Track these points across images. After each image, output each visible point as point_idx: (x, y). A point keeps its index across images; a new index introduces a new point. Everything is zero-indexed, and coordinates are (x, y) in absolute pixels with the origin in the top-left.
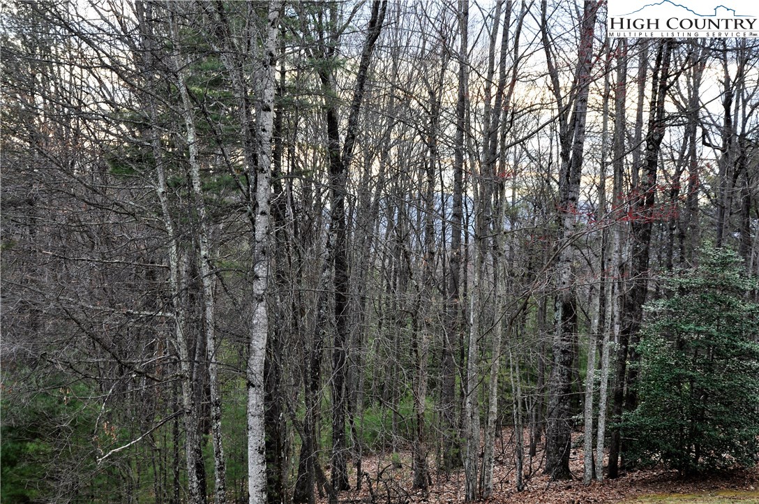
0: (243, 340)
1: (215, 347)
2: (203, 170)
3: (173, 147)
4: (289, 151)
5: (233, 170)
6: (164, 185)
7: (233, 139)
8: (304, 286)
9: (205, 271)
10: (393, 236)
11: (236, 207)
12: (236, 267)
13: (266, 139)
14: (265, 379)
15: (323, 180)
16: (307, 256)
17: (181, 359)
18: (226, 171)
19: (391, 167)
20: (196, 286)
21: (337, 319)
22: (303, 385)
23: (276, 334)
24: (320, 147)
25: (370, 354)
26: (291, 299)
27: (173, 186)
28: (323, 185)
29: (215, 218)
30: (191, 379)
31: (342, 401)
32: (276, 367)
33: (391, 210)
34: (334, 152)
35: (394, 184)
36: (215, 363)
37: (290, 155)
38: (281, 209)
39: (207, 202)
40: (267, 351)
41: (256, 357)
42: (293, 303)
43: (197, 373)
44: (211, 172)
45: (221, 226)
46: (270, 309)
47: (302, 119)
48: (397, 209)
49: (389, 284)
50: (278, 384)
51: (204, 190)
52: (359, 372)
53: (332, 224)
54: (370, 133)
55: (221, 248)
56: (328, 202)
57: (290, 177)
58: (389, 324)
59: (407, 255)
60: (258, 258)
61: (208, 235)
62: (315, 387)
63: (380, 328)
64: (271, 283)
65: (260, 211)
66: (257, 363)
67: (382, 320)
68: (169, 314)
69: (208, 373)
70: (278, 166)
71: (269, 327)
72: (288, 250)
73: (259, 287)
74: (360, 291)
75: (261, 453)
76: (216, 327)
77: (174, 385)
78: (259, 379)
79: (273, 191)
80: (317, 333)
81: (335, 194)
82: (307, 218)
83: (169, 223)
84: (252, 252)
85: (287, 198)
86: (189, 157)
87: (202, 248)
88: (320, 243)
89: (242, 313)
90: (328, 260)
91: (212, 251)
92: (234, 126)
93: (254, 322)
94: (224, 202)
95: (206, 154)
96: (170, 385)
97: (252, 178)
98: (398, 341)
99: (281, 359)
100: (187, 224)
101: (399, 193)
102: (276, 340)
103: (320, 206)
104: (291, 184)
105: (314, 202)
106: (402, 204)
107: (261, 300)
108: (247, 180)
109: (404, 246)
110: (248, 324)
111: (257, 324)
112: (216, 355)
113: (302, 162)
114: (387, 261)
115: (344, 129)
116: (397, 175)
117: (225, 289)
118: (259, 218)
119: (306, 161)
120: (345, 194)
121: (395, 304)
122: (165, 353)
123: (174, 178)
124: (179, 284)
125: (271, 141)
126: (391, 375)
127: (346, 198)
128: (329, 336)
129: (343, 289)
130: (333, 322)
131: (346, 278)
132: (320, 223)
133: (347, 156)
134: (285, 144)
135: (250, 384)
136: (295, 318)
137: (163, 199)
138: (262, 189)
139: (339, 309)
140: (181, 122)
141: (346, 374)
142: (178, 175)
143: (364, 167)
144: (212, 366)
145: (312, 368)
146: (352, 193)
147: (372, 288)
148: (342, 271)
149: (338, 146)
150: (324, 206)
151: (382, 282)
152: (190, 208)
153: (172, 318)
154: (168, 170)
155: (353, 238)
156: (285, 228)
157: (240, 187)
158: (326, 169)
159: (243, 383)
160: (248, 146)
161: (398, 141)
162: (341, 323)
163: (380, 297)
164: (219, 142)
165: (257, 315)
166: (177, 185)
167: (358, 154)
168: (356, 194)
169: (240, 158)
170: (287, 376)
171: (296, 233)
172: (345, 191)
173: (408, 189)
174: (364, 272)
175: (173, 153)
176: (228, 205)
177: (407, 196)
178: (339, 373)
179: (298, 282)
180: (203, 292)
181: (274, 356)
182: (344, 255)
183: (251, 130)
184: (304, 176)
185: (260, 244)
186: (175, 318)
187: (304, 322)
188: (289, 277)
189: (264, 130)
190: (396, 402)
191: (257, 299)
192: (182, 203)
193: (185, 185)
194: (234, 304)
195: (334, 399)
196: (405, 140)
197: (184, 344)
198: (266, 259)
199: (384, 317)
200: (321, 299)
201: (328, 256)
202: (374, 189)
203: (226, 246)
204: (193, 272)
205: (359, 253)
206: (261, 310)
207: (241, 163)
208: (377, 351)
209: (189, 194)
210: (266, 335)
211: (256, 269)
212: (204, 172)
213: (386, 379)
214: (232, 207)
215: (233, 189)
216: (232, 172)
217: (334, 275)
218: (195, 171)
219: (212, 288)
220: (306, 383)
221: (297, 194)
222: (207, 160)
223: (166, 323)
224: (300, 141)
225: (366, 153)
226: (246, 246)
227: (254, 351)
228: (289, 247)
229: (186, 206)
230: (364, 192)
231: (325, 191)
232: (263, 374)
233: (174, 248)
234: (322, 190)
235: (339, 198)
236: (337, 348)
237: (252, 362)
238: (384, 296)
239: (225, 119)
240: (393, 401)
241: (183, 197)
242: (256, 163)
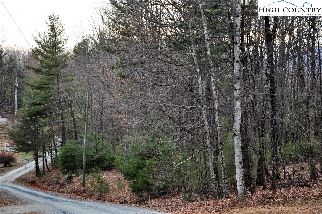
0: (231, 116)
1: (219, 120)
2: (211, 45)
3: (198, 36)
4: (248, 34)
5: (224, 44)
6: (195, 52)
7: (223, 31)
8: (256, 92)
9: (214, 88)
10: (296, 68)
11: (226, 60)
12: (227, 85)
13: (238, 29)
14: (241, 132)
15: (263, 45)
16: (257, 79)
17: (205, 125)
18: (221, 45)
19: (294, 37)
20: (210, 94)
21: (271, 106)
22: (258, 135)
23: (245, 113)
24: (262, 31)
25: (287, 120)
26: (250, 98)
27: (199, 52)
28: (263, 48)
29: (216, 65)
30: (210, 133)
31: (275, 141)
32: (245, 127)
33: (294, 57)
34: (268, 33)
35: (296, 45)
36: (219, 126)
37: (248, 36)
38: (245, 59)
39: (213, 58)
40: (241, 121)
41: (236, 123)
42: (252, 100)
43: (212, 131)
44: (214, 45)
45: (219, 68)
46: (242, 102)
47: (253, 20)
48: (297, 56)
49: (294, 90)
50: (247, 134)
51: (212, 53)
52: (282, 128)
53: (268, 65)
54: (284, 23)
55: (220, 77)
56: (266, 55)
57: (248, 45)
58: (295, 107)
59: (302, 76)
60: (236, 81)
61: (214, 72)
62: (263, 135)
63: (291, 109)
64: (242, 91)
65: (236, 61)
66: (237, 125)
67: (292, 105)
68: (199, 106)
69: (217, 131)
70: (243, 41)
71: (242, 111)
72: (249, 77)
73: (237, 94)
74: (281, 93)
75: (241, 164)
76: (219, 111)
77: (203, 136)
78: (238, 133)
79: (241, 51)
80: (263, 112)
81: (269, 51)
82: (256, 62)
83: (198, 68)
84: (233, 79)
85: (247, 54)
86: (205, 40)
87: (212, 78)
88: (263, 73)
89: (230, 104)
90: (267, 80)
91: (216, 79)
92: (223, 25)
93: (235, 108)
94: (220, 58)
95: (212, 38)
96: (201, 136)
97: (232, 47)
98: (300, 115)
99: (247, 124)
100: (205, 68)
101: (298, 49)
102: (245, 116)
103: (262, 57)
104: (249, 48)
105: (259, 55)
106: (300, 54)
107: (238, 99)
108: (229, 48)
109: (301, 73)
110: (233, 110)
111: (236, 109)
112: (220, 123)
113: (253, 38)
114: (293, 79)
115: (272, 22)
116: (297, 41)
117: (222, 95)
118: (236, 64)
119: (255, 38)
120: (273, 51)
121: (298, 98)
122: (198, 123)
123: (199, 49)
124: (203, 93)
125: (240, 30)
126: (297, 129)
127: (274, 53)
128: (268, 113)
129: (274, 93)
130: (269, 107)
131: (275, 88)
132: (262, 65)
133: (274, 34)
134: (246, 31)
135: (235, 135)
136: (253, 106)
137: (195, 58)
138: (237, 51)
139: (272, 101)
140: (201, 25)
141: (276, 129)
142: (201, 48)
143: (282, 38)
144: (218, 127)
145: (261, 127)
146: (276, 50)
147: (287, 92)
148: (273, 85)
149: (270, 30)
150: (264, 57)
151: (291, 89)
152: (206, 61)
153: (201, 108)
154: (196, 46)
155: (277, 70)
156: (247, 67)
157: (227, 51)
158: (264, 41)
159: (232, 134)
160: (230, 33)
161: (297, 25)
162: (273, 107)
163: (291, 95)
164: (217, 32)
165: (236, 106)
166: (200, 52)
167: (279, 33)
168: (278, 51)
169: (226, 38)
170: (250, 131)
171: (252, 69)
172: (274, 49)
173: (302, 47)
174: (283, 85)
175: (198, 38)
176: (222, 59)
177: (302, 50)
178: (273, 129)
179: (253, 91)
180: (213, 97)
181: (245, 123)
182: (273, 78)
183: (231, 26)
184: (254, 45)
185: (236, 75)
186: (202, 108)
187: (257, 107)
188: (249, 88)
189: (237, 26)
190: (300, 141)
191: (236, 98)
192: (203, 59)
193: (204, 52)
194: (226, 101)
195: (272, 140)
196: (301, 25)
197: (206, 119)
198: (239, 81)
199: (293, 104)
200: (264, 97)
201: (266, 79)
202: (287, 48)
203: (222, 77)
204: (209, 88)
205: (280, 76)
206: (238, 103)
207: (227, 40)
208: (290, 119)
209: (206, 55)
210: (240, 114)
211: (235, 86)
212: (212, 46)
213: (295, 131)
214: (224, 60)
215: (224, 52)
216: (223, 45)
217: (269, 87)
218: (208, 45)
219: (217, 95)
220: (259, 134)
221: (252, 53)
222: (212, 40)
223: (198, 110)
224: (253, 29)
225: (282, 32)
226: (230, 76)
227: (236, 121)
228: (249, 75)
229: (204, 60)
230: (282, 49)
231: (264, 50)
232: (240, 130)
233: (200, 79)
234: (263, 50)
235: (271, 53)
236: (272, 118)
237: (235, 125)
238: (292, 95)
239: (219, 22)
240: (299, 141)
241: (203, 57)
242: (234, 40)
